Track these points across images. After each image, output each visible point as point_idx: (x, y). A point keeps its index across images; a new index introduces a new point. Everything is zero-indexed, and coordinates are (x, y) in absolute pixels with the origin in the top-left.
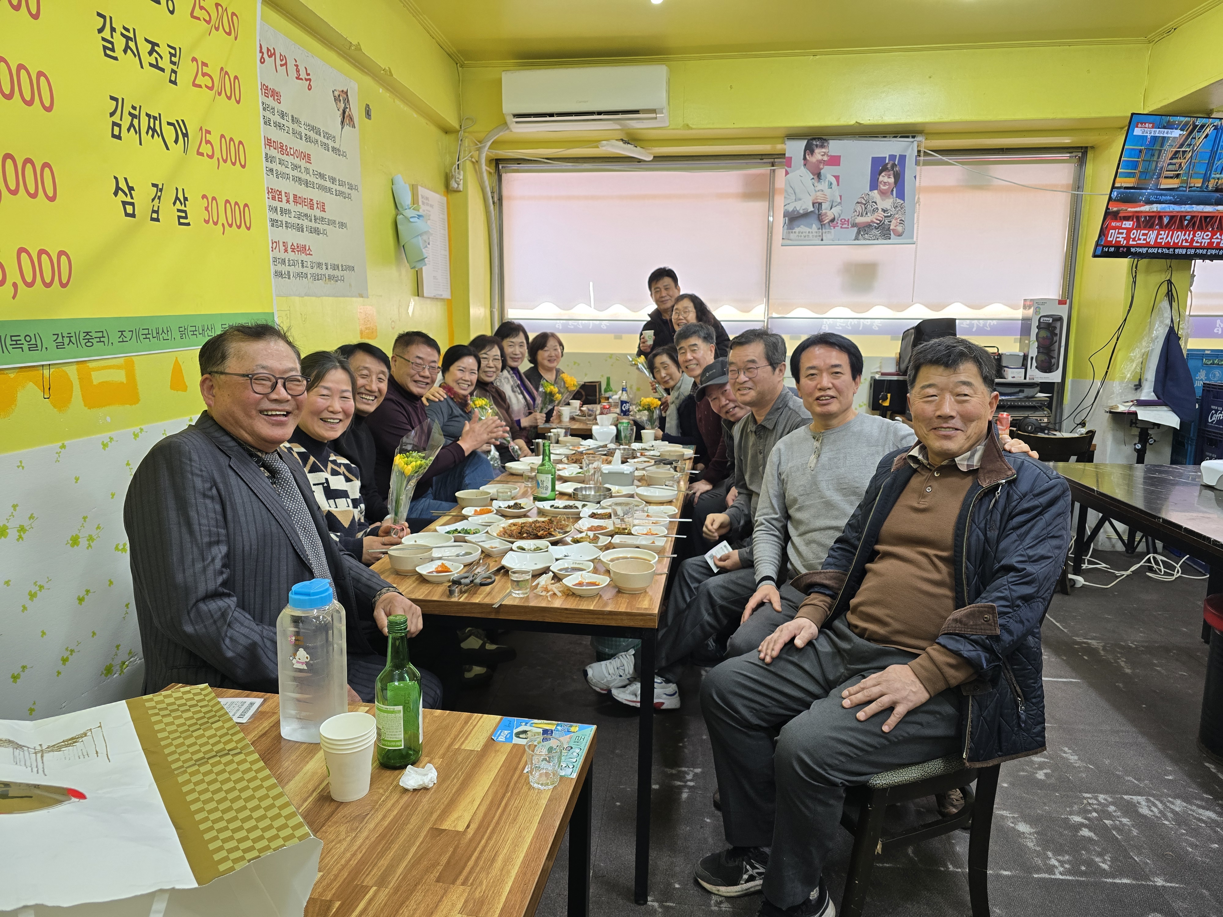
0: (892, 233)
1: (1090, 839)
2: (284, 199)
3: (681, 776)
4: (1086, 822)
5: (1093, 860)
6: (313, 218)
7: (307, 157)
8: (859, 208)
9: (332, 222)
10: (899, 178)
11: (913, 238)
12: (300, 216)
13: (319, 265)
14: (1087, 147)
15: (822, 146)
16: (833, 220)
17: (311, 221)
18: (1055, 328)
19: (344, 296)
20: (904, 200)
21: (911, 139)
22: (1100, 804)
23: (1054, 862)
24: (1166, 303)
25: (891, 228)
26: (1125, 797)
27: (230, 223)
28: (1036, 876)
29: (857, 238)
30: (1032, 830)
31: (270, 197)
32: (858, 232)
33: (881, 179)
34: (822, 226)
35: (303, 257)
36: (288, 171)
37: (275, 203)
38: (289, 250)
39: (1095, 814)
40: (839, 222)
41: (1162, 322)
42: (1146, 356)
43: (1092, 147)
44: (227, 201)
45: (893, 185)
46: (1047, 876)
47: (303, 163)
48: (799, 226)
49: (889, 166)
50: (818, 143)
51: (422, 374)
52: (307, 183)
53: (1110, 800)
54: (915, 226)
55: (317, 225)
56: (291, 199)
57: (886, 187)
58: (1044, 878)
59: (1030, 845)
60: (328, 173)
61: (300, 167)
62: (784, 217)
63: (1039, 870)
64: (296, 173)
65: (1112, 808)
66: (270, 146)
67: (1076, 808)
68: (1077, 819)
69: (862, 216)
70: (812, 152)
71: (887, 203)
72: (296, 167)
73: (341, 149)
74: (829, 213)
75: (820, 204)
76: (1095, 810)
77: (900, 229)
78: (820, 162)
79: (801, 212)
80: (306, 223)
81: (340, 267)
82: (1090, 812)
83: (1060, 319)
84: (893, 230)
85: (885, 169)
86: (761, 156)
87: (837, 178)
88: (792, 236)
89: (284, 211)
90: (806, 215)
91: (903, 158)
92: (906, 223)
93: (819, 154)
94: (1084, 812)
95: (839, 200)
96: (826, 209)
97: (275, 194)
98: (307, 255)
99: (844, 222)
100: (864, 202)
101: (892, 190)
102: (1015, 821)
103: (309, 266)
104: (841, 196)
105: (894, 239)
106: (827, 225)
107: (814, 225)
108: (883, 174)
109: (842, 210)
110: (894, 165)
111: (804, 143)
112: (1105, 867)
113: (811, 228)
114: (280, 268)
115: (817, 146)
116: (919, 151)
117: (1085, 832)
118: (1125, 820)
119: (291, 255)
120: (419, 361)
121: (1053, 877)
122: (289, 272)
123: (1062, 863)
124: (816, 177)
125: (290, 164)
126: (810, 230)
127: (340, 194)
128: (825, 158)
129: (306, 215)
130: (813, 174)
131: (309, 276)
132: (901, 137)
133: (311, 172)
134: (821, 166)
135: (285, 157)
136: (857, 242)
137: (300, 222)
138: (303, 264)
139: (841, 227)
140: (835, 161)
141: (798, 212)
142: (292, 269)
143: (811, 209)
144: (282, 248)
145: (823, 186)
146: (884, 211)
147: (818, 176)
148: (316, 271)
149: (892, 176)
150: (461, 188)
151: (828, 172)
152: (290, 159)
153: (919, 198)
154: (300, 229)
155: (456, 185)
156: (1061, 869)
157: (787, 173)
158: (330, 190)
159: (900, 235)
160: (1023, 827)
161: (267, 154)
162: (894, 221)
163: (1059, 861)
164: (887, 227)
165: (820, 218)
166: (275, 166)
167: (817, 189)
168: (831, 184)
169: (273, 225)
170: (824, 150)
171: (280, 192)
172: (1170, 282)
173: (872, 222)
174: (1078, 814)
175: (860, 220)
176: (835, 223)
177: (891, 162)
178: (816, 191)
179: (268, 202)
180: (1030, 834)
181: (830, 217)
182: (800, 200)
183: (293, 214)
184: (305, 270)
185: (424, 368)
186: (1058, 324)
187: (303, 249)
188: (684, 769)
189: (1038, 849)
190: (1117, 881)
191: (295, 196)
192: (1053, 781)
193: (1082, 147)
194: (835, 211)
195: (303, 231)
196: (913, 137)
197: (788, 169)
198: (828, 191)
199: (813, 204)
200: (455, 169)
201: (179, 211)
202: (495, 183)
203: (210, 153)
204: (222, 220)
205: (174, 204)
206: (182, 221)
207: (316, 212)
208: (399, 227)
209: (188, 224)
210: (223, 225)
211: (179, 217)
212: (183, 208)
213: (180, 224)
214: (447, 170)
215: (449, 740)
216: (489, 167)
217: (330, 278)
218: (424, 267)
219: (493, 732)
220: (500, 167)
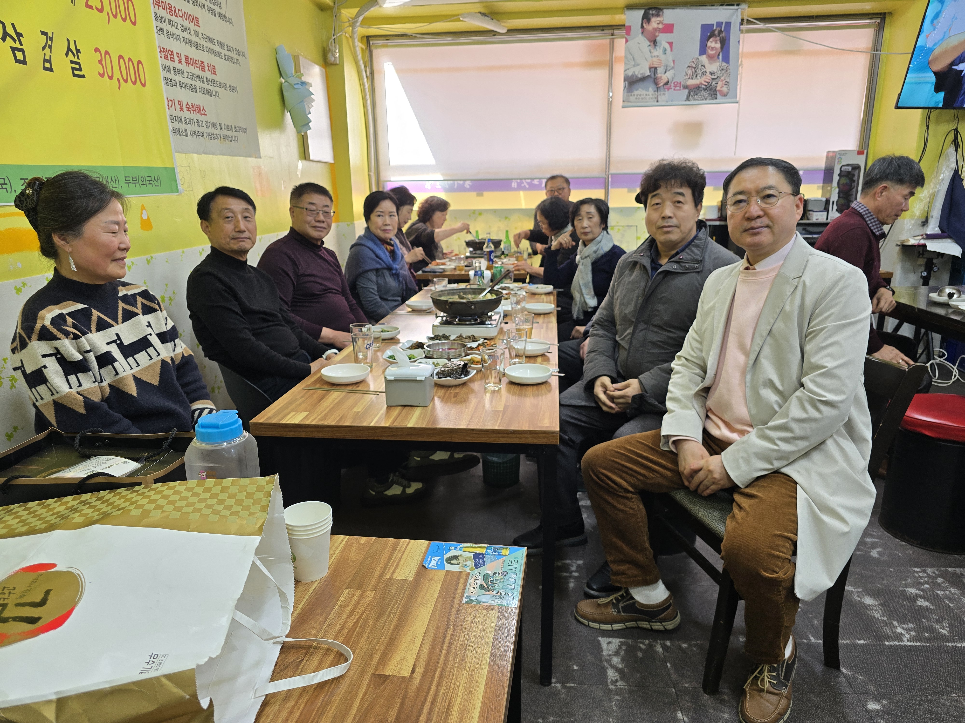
0: (718, 93)
1: (927, 608)
2: (176, 59)
3: (566, 568)
4: (920, 593)
5: (933, 627)
6: (205, 80)
7: (195, 20)
8: (690, 72)
9: (223, 85)
10: (725, 43)
11: (736, 98)
12: (192, 77)
13: (214, 125)
14: (885, 14)
15: (658, 15)
16: (667, 83)
17: (203, 82)
18: (854, 175)
19: (240, 156)
20: (729, 63)
21: (735, 7)
22: (929, 576)
23: (900, 630)
24: (952, 150)
25: (718, 88)
26: (949, 569)
27: (125, 78)
28: (887, 643)
29: (687, 99)
30: (877, 603)
31: (163, 56)
32: (689, 94)
33: (709, 44)
34: (658, 88)
35: (198, 116)
36: (179, 32)
37: (168, 63)
38: (185, 109)
39: (927, 586)
40: (672, 85)
41: (948, 166)
42: (933, 197)
43: (890, 13)
44: (120, 57)
45: (719, 50)
46: (896, 643)
47: (192, 26)
48: (637, 90)
49: (716, 32)
50: (654, 12)
51: (317, 219)
52: (197, 46)
53: (937, 572)
54: (739, 87)
55: (210, 87)
56: (183, 60)
57: (714, 52)
58: (895, 646)
59: (877, 615)
60: (217, 37)
61: (189, 29)
62: (625, 81)
63: (889, 639)
64: (185, 35)
65: (940, 580)
66: (159, 6)
67: (909, 580)
68: (913, 591)
69: (692, 79)
70: (649, 21)
71: (714, 67)
72: (185, 29)
73: (227, 16)
74: (664, 77)
75: (656, 69)
76: (927, 583)
77: (725, 89)
78: (656, 30)
79: (640, 76)
80: (198, 84)
81: (233, 128)
82: (922, 584)
83: (858, 167)
84: (719, 91)
85: (712, 35)
86: (602, 28)
87: (671, 44)
88: (632, 98)
89: (177, 71)
90: (644, 79)
91: (728, 24)
92: (730, 84)
93: (655, 23)
94: (917, 584)
95: (672, 65)
96: (661, 73)
97: (167, 54)
98: (201, 114)
99: (677, 84)
100: (694, 66)
101: (719, 55)
102: (860, 595)
103: (205, 126)
104: (674, 61)
105: (720, 99)
106: (662, 88)
107: (651, 89)
108: (711, 40)
109: (675, 74)
110: (720, 32)
111: (642, 12)
112: (945, 632)
113: (648, 91)
114: (177, 125)
115: (653, 15)
116: (742, 20)
117: (922, 602)
118: (953, 590)
119: (186, 114)
120: (314, 208)
121: (902, 644)
122: (186, 130)
123: (908, 631)
124: (652, 44)
125: (179, 26)
126: (647, 93)
127: (229, 59)
128: (661, 26)
129: (198, 76)
130: (650, 41)
131: (205, 135)
132: (727, 5)
133: (200, 35)
134: (657, 34)
135: (173, 18)
136: (688, 103)
137: (193, 83)
138: (198, 123)
139: (674, 90)
140: (669, 28)
141: (637, 76)
142: (188, 127)
143: (648, 73)
144: (178, 107)
145: (658, 52)
146: (711, 74)
147: (654, 42)
148: (211, 130)
149: (719, 42)
150: (338, 62)
151: (663, 39)
152: (179, 20)
153: (742, 61)
154: (194, 89)
155: (334, 59)
156: (908, 636)
157: (627, 41)
158: (219, 54)
159: (725, 95)
160: (868, 600)
161: (156, 14)
162: (720, 83)
163: (905, 629)
164: (713, 89)
165: (656, 81)
166: (165, 26)
167: (653, 55)
168: (665, 50)
169: (167, 84)
170: (659, 19)
171: (172, 52)
172: (956, 130)
173: (701, 84)
174: (913, 586)
175: (691, 82)
176: (669, 85)
177: (718, 29)
178: (652, 57)
179: (160, 61)
180: (875, 606)
181: (665, 80)
182: (638, 65)
183: (186, 74)
184: (201, 129)
185: (318, 213)
186: (856, 172)
187: (198, 109)
188: (567, 561)
189: (885, 619)
190: (958, 644)
191: (187, 57)
192: (885, 558)
193: (881, 14)
194: (669, 75)
195: (196, 92)
196: (738, 5)
197: (628, 37)
198: (663, 57)
199: (650, 68)
200: (331, 43)
201: (72, 62)
202: (367, 59)
203: (100, 7)
204: (117, 75)
205: (67, 55)
206: (76, 72)
207: (208, 74)
208: (285, 93)
209: (83, 76)
210: (118, 80)
211: (73, 69)
212: (76, 60)
213: (75, 75)
214: (325, 46)
215: (379, 569)
216: (362, 43)
217: (225, 137)
218: (308, 132)
219: (422, 561)
220: (371, 42)
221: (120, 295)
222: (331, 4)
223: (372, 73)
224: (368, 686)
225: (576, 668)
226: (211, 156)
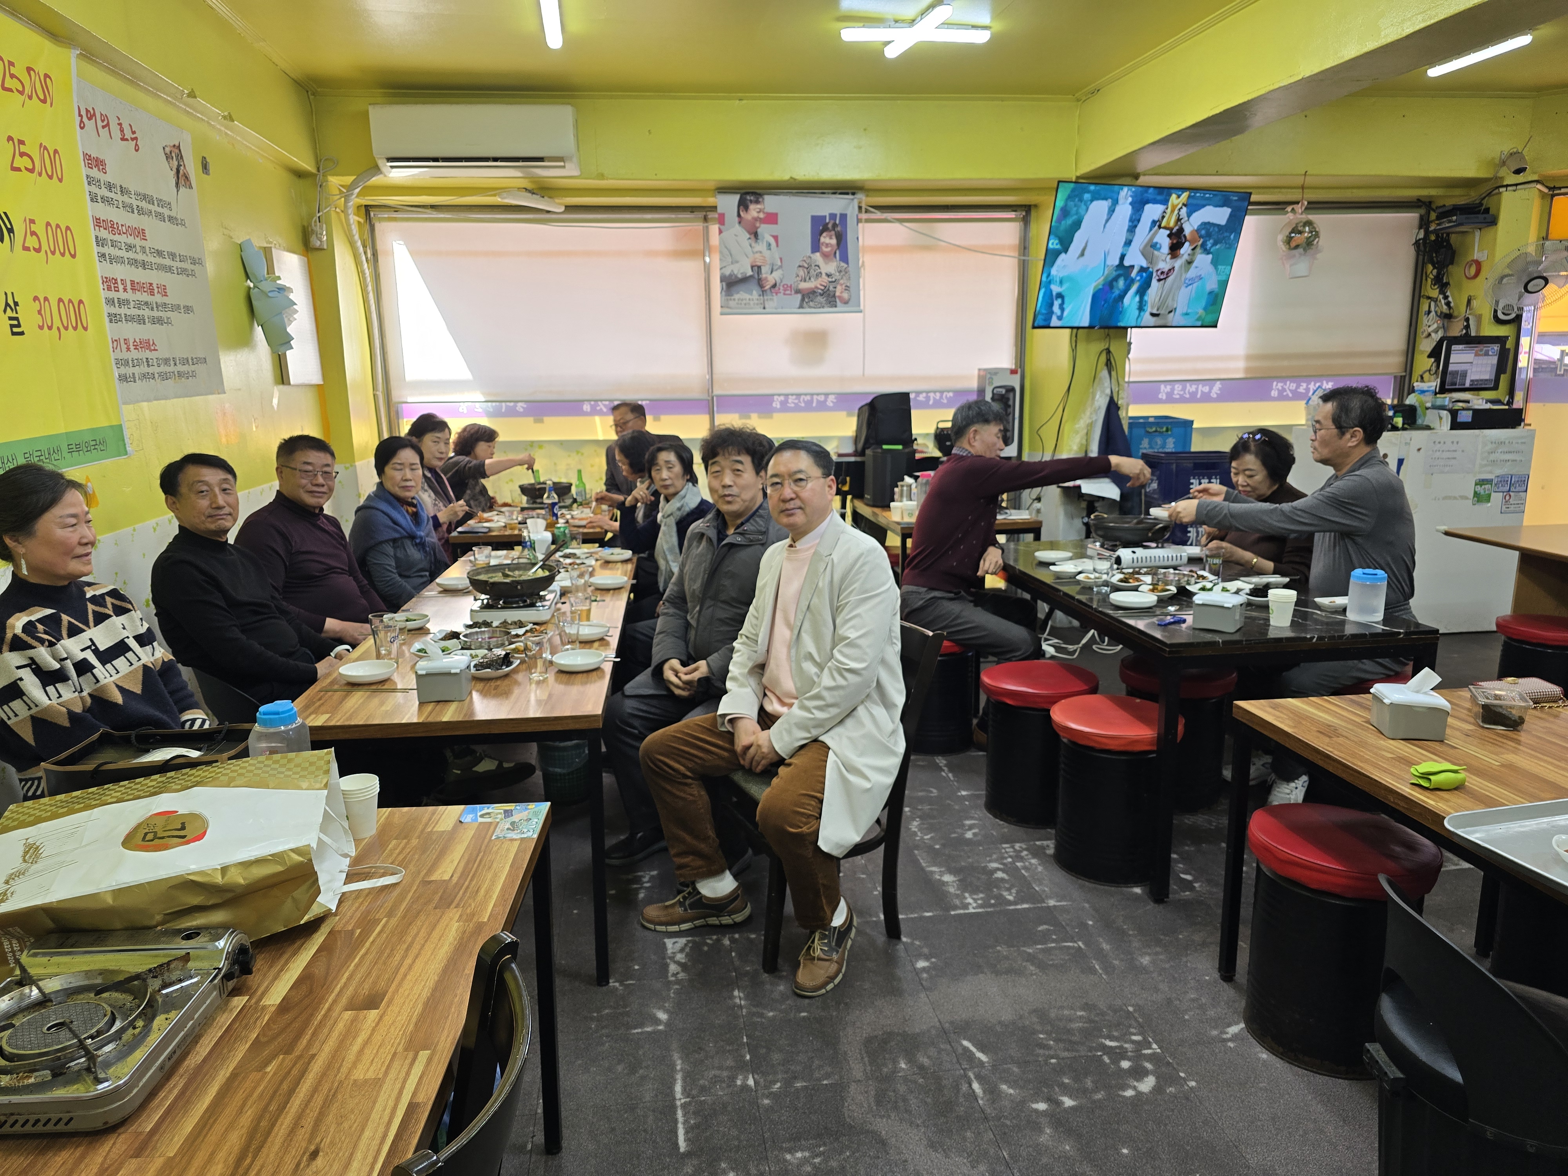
0: (838, 300)
1: (1002, 879)
2: (121, 287)
3: (638, 880)
4: (1001, 866)
5: (1001, 895)
6: (155, 306)
7: (141, 233)
8: (801, 273)
9: (176, 308)
10: (841, 238)
11: (859, 306)
12: (139, 305)
13: (166, 361)
14: (1030, 206)
15: (757, 202)
16: (774, 286)
17: (152, 309)
18: (1008, 399)
19: (198, 395)
20: (847, 263)
21: (850, 197)
22: (1015, 851)
23: (970, 900)
24: (1105, 373)
25: (837, 294)
26: (1038, 843)
27: (66, 325)
28: (953, 913)
29: (801, 307)
30: (955, 879)
31: (106, 287)
32: (803, 300)
33: (822, 239)
34: (764, 292)
35: (148, 354)
36: (123, 253)
37: (112, 294)
38: (132, 348)
39: (1010, 860)
40: (781, 288)
41: (1103, 392)
42: (1091, 426)
43: (1036, 206)
44: (60, 300)
45: (836, 247)
46: (962, 911)
47: (138, 242)
48: (738, 293)
49: (830, 226)
50: (752, 198)
51: (315, 482)
52: (144, 265)
53: (1024, 846)
54: (862, 293)
55: (160, 314)
56: (129, 287)
57: (828, 249)
58: (961, 914)
59: (952, 890)
60: (165, 248)
61: (134, 247)
62: (721, 281)
63: (956, 908)
64: (131, 255)
65: (1025, 853)
66: (100, 227)
67: (994, 856)
68: (995, 865)
69: (805, 281)
70: (746, 208)
71: (831, 267)
72: (129, 247)
73: (178, 217)
74: (771, 278)
75: (759, 267)
76: (1010, 857)
77: (845, 295)
78: (756, 219)
79: (740, 276)
80: (146, 313)
81: (190, 361)
82: (1006, 858)
83: (1012, 390)
84: (839, 297)
85: (825, 229)
86: (692, 209)
87: (776, 238)
88: (732, 303)
89: (123, 303)
90: (745, 280)
91: (844, 217)
92: (851, 289)
93: (754, 211)
94: (1000, 860)
95: (779, 263)
96: (766, 273)
97: (110, 283)
98: (151, 350)
99: (787, 288)
100: (806, 266)
101: (835, 253)
102: (942, 874)
103: (155, 364)
104: (781, 259)
105: (840, 307)
106: (769, 291)
107: (754, 292)
108: (824, 234)
109: (783, 275)
110: (835, 225)
111: (737, 197)
112: (1011, 898)
113: (751, 294)
114: (123, 370)
115: (751, 201)
116: (860, 209)
117: (1000, 875)
118: (1034, 861)
119: (134, 354)
120: (308, 467)
121: (967, 911)
122: (134, 374)
123: (975, 900)
124: (752, 236)
125: (123, 245)
126: (751, 297)
127: (183, 272)
128: (762, 215)
129: (146, 303)
130: (750, 233)
131: (156, 376)
132: (841, 194)
133: (148, 250)
134: (758, 225)
135: (117, 237)
136: (801, 310)
137: (141, 312)
138: (148, 362)
139: (784, 294)
140: (772, 219)
141: (736, 276)
142: (137, 371)
143: (750, 273)
144: (124, 347)
145: (761, 247)
146: (828, 275)
147: (755, 235)
148: (164, 369)
149: (834, 237)
150: (325, 245)
151: (765, 230)
152: (122, 238)
153: (863, 262)
154: (141, 320)
155: (319, 242)
156: (975, 905)
157: (720, 232)
158: (169, 269)
159: (846, 302)
160: (948, 878)
161: (97, 237)
162: (839, 288)
163: (974, 899)
164: (832, 294)
165: (760, 283)
166: (107, 250)
167: (755, 250)
168: (770, 245)
169: (111, 321)
170: (759, 206)
171: (116, 280)
172: (1108, 352)
173: (817, 288)
174: (996, 861)
175: (804, 285)
176: (777, 288)
177: (832, 222)
178: (753, 253)
179: (103, 294)
180: (953, 882)
181: (772, 282)
182: (737, 262)
183: (132, 303)
184: (151, 370)
185: (316, 475)
186: (1011, 395)
187: (147, 345)
189: (959, 892)
190: (1019, 907)
191: (132, 282)
192: (979, 838)
193: (1025, 206)
194: (776, 276)
195: (144, 323)
196: (853, 194)
197: (722, 227)
198: (767, 253)
199: (752, 267)
200: (315, 222)
201: (11, 318)
202: (367, 235)
203: (37, 247)
204: (57, 323)
205: (5, 311)
206: (15, 330)
207: (158, 298)
208: (254, 302)
209: (22, 333)
210: (58, 329)
211: (12, 326)
212: (14, 315)
213: (14, 334)
214: (306, 224)
215: (421, 827)
216: (358, 216)
217: (180, 375)
218: (288, 353)
219: (459, 817)
220: (372, 214)
221: (88, 596)
222: (314, 171)
223: (375, 254)
224: (418, 886)
225: (636, 967)
226: (163, 402)
